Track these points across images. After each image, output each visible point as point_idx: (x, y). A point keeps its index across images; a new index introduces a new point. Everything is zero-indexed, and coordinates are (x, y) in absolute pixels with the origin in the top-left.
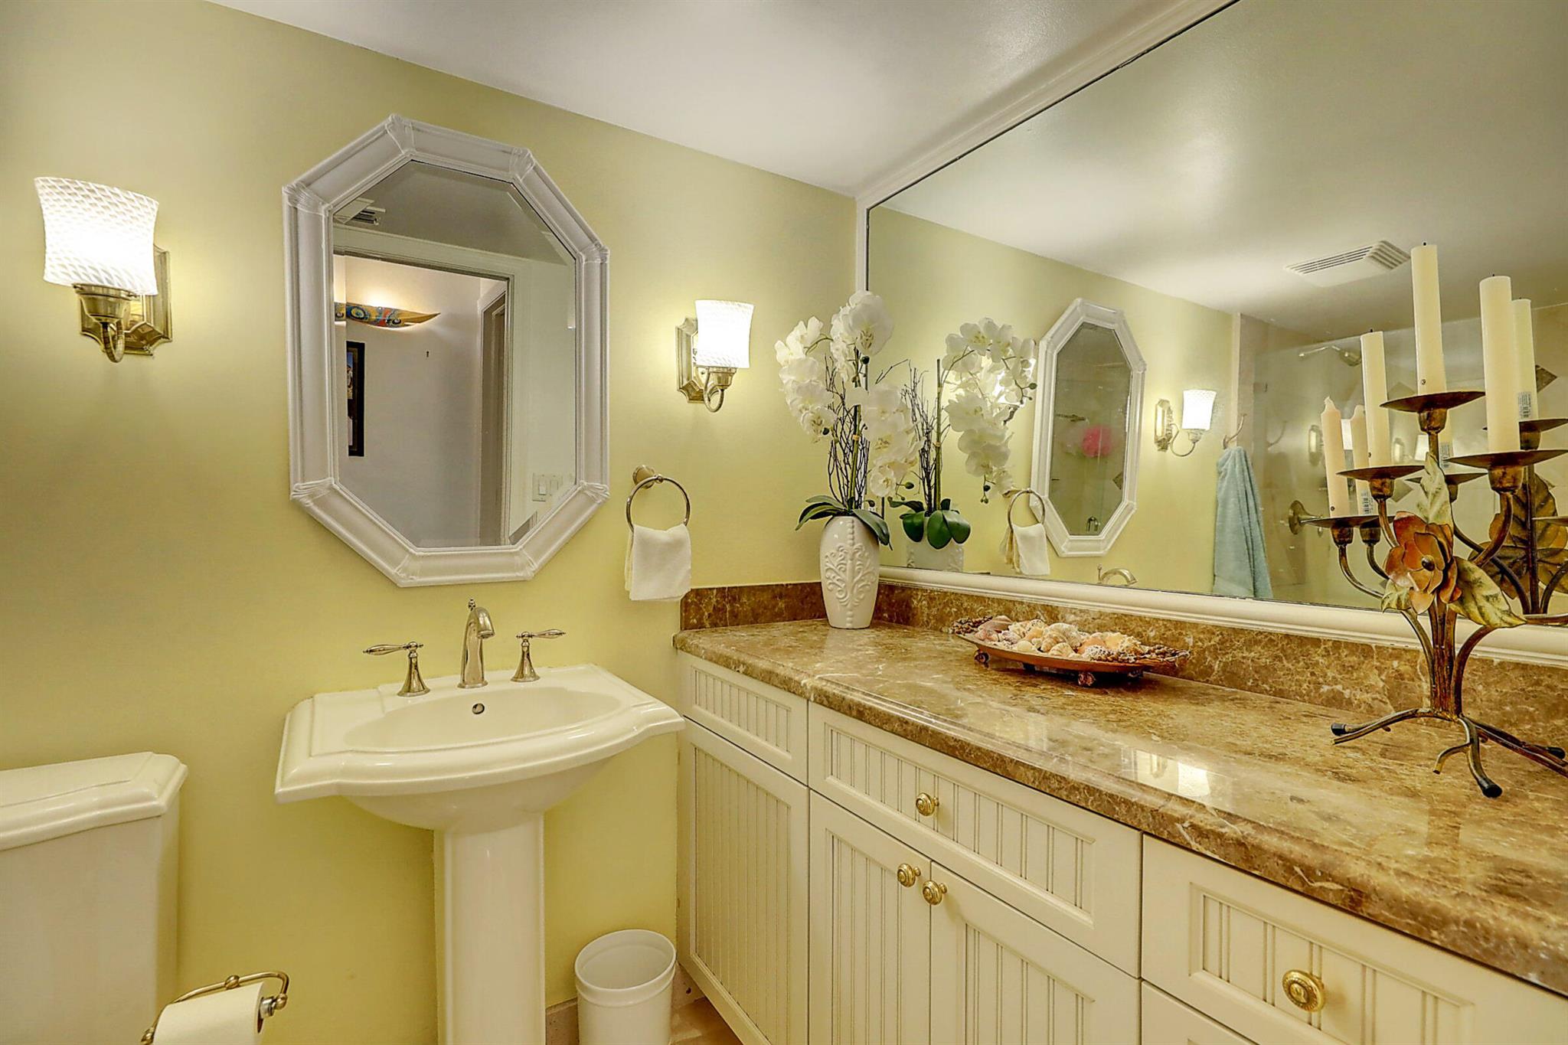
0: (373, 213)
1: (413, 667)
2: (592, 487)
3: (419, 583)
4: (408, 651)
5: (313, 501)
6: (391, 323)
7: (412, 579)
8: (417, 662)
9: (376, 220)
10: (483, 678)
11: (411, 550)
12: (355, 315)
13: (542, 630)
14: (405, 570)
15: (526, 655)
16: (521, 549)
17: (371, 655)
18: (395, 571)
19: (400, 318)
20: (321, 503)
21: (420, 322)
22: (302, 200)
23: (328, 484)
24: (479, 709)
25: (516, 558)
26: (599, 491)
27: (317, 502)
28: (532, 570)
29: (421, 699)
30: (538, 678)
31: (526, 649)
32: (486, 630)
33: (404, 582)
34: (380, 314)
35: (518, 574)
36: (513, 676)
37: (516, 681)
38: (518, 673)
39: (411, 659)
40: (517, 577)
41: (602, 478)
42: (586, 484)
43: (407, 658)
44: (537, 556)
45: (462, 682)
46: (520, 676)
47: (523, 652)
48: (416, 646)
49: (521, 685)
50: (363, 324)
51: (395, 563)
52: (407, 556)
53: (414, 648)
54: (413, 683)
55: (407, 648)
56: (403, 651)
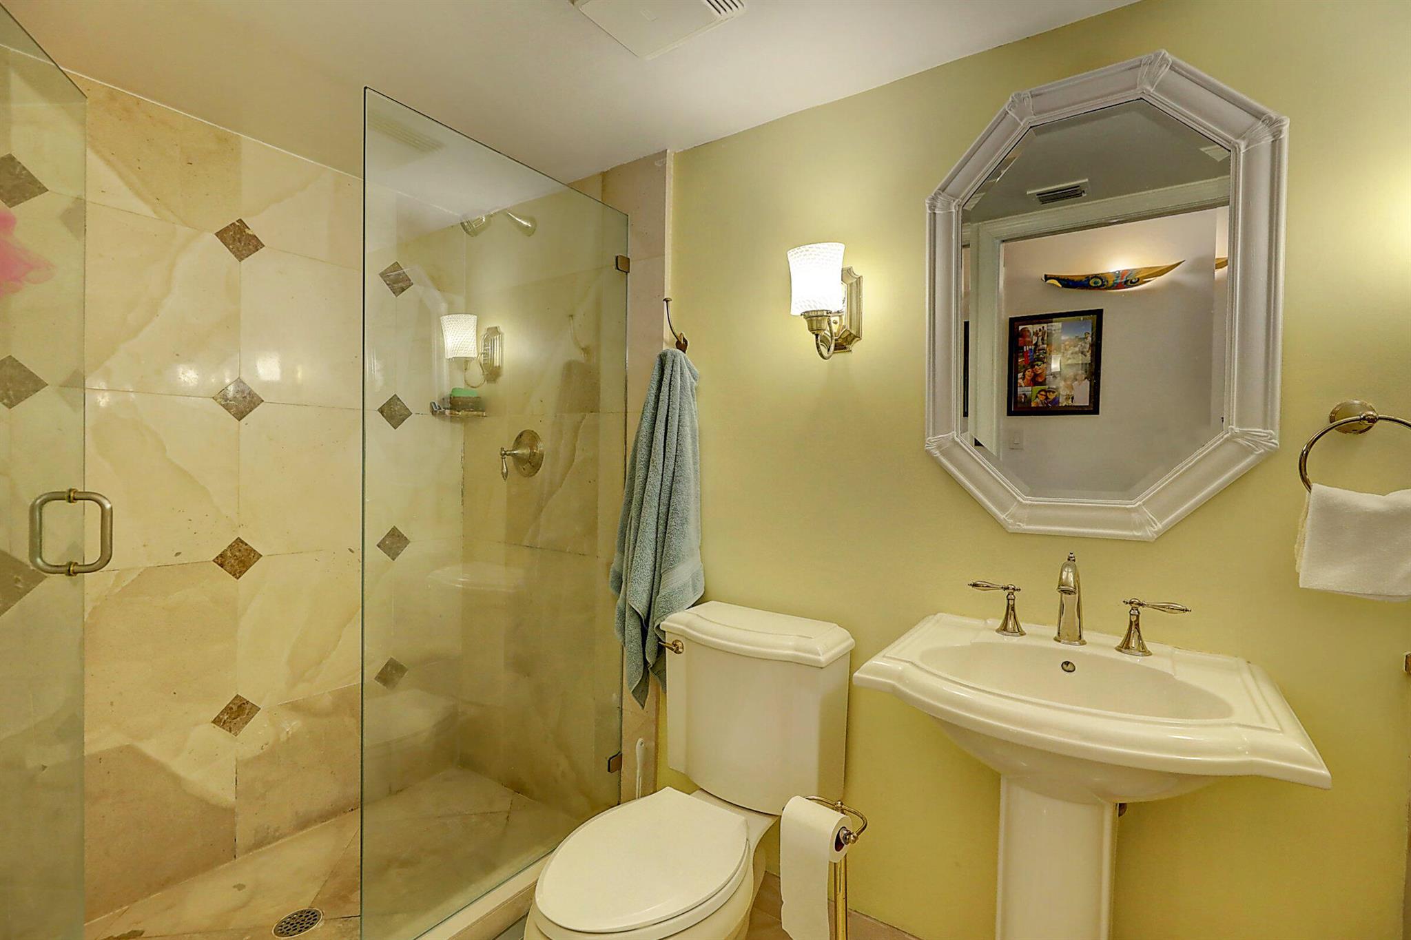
0: (1078, 186)
1: (1011, 608)
2: (1246, 433)
3: (1025, 530)
4: (1007, 592)
5: (941, 452)
6: (1129, 284)
7: (1019, 525)
8: (1014, 604)
9: (1084, 191)
10: (1080, 636)
11: (1019, 498)
12: (1093, 285)
13: (1161, 600)
14: (1013, 516)
15: (1135, 625)
16: (1139, 505)
17: (975, 589)
18: (1004, 516)
19: (1138, 277)
20: (945, 453)
21: (1160, 276)
22: (939, 205)
23: (951, 437)
24: (1067, 666)
25: (1133, 515)
26: (1257, 439)
27: (944, 453)
28: (1154, 530)
29: (1015, 640)
30: (1149, 654)
31: (1134, 618)
32: (1067, 585)
33: (1011, 528)
34: (1118, 277)
35: (1136, 533)
36: (1118, 644)
37: (1120, 651)
38: (1123, 643)
39: (1008, 600)
40: (1135, 536)
41: (1265, 421)
42: (1237, 430)
43: (1006, 600)
44: (1161, 515)
45: (1057, 636)
46: (1125, 646)
47: (1131, 622)
48: (1014, 589)
49: (1126, 658)
50: (1102, 291)
51: (1003, 508)
52: (1015, 504)
53: (1012, 591)
54: (1010, 623)
55: (1005, 589)
56: (1002, 591)
